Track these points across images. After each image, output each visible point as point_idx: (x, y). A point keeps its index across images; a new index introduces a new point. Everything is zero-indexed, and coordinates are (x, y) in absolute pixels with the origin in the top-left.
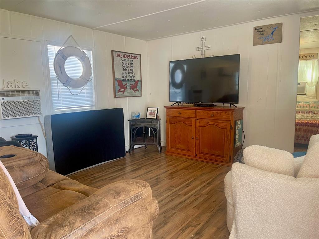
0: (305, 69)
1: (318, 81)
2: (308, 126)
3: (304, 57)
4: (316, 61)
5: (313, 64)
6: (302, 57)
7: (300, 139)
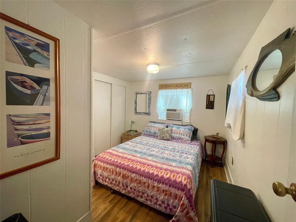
0: (181, 97)
1: (192, 109)
2: (170, 186)
3: (180, 86)
4: (190, 89)
5: (188, 92)
6: (178, 86)
7: (160, 205)
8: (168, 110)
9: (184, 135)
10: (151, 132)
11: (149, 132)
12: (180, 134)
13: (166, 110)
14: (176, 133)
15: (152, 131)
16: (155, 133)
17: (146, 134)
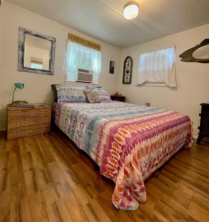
0: (93, 58)
3: (92, 45)
6: (90, 44)
8: (79, 70)
9: (107, 96)
10: (74, 98)
11: (71, 97)
12: (104, 95)
13: (78, 70)
14: (100, 95)
15: (76, 95)
16: (80, 97)
17: (67, 100)
